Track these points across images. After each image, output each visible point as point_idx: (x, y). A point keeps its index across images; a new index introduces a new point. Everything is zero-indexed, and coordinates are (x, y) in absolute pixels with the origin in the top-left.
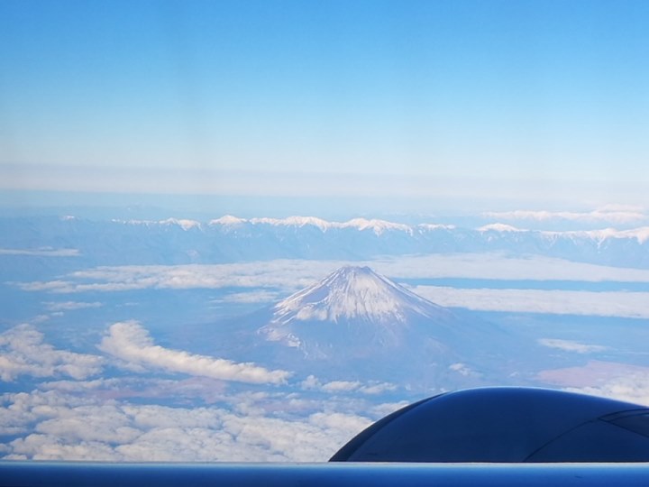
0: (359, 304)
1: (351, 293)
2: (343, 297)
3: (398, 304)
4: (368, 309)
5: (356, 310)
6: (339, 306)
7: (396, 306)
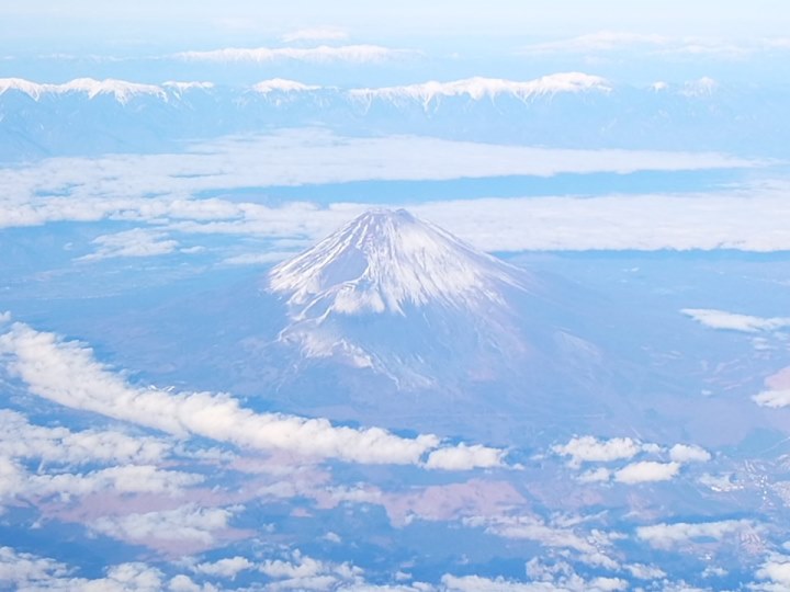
0: (422, 277)
1: (402, 259)
2: (392, 267)
3: (477, 271)
4: (441, 287)
5: (422, 290)
6: (394, 283)
7: (476, 276)
